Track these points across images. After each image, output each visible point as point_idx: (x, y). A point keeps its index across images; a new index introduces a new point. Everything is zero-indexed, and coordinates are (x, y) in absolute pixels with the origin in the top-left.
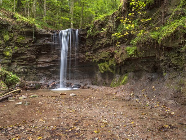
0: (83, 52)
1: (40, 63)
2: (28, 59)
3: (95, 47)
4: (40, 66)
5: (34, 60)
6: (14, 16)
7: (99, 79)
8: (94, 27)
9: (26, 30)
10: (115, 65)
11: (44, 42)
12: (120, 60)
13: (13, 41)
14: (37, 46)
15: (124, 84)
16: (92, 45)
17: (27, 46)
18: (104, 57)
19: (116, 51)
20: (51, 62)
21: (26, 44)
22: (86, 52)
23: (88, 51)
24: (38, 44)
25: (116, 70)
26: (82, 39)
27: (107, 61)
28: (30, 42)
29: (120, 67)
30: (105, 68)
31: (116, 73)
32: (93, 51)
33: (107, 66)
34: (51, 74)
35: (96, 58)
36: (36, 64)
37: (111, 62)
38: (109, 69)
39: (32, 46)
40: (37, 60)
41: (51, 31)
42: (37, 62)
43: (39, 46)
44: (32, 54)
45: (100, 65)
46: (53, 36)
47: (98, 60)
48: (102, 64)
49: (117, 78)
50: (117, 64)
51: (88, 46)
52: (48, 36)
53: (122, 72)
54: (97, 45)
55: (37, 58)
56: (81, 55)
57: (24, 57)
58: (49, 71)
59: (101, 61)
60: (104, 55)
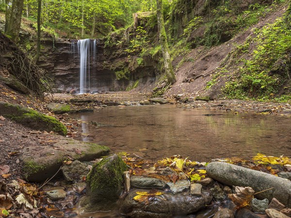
0: (101, 61)
1: (58, 71)
2: (48, 67)
3: (112, 56)
4: (58, 74)
5: (53, 68)
6: (33, 26)
7: (116, 85)
8: (111, 39)
9: (46, 39)
10: (129, 72)
11: (62, 51)
12: (133, 69)
13: (33, 50)
14: (56, 54)
15: (136, 87)
16: (109, 55)
17: (47, 55)
18: (120, 66)
19: (130, 61)
20: (69, 70)
21: (46, 53)
22: (103, 61)
23: (106, 60)
24: (56, 53)
25: (131, 77)
26: (100, 48)
27: (123, 69)
28: (49, 50)
29: (134, 75)
30: (121, 75)
31: (131, 79)
32: (110, 60)
33: (123, 74)
34: (68, 82)
35: (113, 66)
36: (54, 72)
37: (126, 70)
38: (125, 76)
39: (51, 55)
40: (55, 68)
41: (69, 41)
42: (55, 70)
43: (58, 54)
44: (51, 63)
45: (117, 73)
46: (71, 45)
47: (115, 68)
48: (118, 72)
49: (131, 84)
50: (131, 72)
51: (106, 55)
52: (66, 45)
53: (135, 78)
54: (114, 55)
55: (55, 66)
56: (99, 64)
57: (43, 65)
58: (66, 79)
59: (118, 69)
60: (120, 64)
